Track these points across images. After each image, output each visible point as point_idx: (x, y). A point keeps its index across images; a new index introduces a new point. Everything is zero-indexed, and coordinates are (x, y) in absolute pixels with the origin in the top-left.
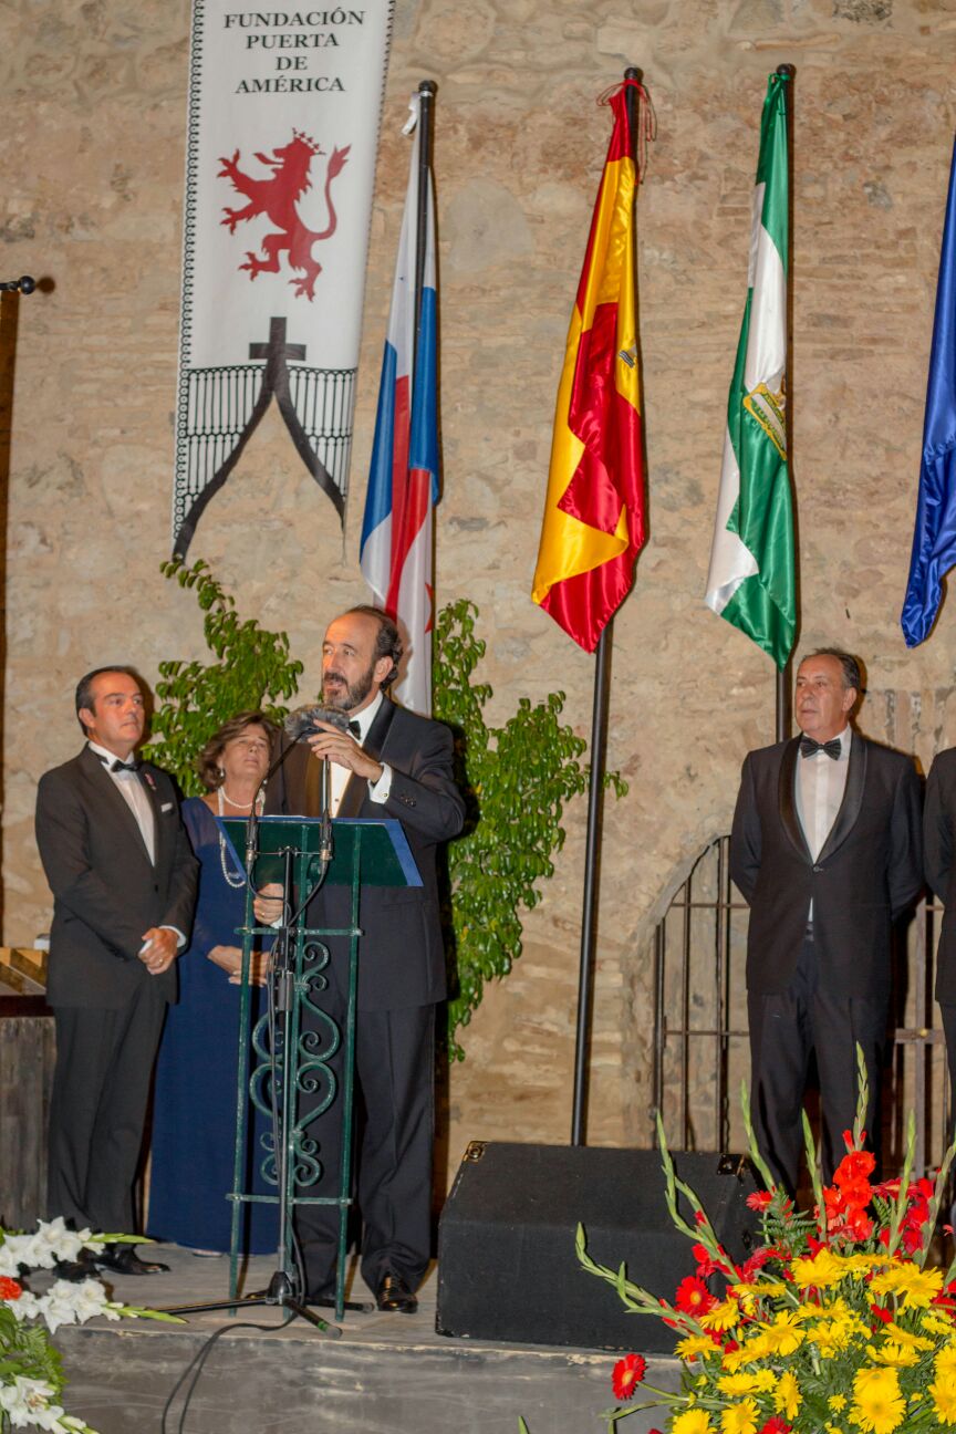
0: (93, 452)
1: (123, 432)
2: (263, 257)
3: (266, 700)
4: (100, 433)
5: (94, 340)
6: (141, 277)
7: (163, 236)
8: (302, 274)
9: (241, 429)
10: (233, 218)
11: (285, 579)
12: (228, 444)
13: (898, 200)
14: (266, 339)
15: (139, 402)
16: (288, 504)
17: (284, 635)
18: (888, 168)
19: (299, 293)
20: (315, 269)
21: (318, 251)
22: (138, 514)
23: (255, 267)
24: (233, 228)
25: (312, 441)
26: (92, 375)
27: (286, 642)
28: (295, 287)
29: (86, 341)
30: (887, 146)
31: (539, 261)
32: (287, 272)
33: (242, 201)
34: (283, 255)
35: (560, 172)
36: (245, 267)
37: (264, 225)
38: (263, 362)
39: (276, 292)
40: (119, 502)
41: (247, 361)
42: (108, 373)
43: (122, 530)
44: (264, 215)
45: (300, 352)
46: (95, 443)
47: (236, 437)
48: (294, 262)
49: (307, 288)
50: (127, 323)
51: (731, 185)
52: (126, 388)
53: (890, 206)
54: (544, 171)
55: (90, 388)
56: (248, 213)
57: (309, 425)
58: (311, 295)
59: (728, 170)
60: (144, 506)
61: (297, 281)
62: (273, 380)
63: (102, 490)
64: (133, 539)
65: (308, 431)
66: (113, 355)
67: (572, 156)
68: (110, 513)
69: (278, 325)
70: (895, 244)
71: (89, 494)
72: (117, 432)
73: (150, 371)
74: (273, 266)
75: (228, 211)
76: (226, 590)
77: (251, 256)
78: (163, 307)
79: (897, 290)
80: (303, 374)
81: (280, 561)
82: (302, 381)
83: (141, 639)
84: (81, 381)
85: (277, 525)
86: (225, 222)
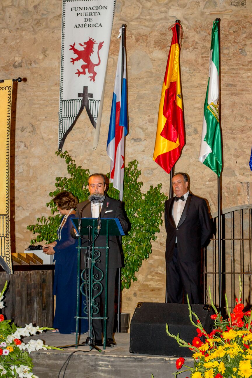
0: (38, 123)
1: (46, 117)
2: (81, 71)
3: (84, 187)
4: (40, 118)
5: (38, 93)
6: (50, 77)
7: (56, 66)
8: (92, 75)
9: (76, 116)
10: (73, 61)
11: (89, 155)
12: (72, 120)
13: (248, 53)
14: (82, 92)
15: (50, 109)
16: (89, 135)
17: (88, 170)
18: (245, 45)
19: (91, 80)
20: (95, 74)
21: (96, 69)
22: (50, 139)
23: (79, 73)
24: (73, 63)
25: (95, 119)
26: (37, 102)
28: (90, 78)
29: (36, 93)
30: (245, 39)
31: (154, 71)
33: (76, 56)
34: (87, 70)
35: (159, 47)
36: (77, 73)
37: (81, 62)
38: (82, 98)
39: (85, 80)
40: (45, 135)
41: (77, 98)
42: (42, 102)
43: (46, 143)
44: (81, 59)
45: (91, 95)
46: (39, 120)
47: (75, 118)
48: (89, 72)
49: (93, 79)
50: (47, 89)
51: (204, 50)
52: (46, 106)
53: (246, 55)
54: (155, 47)
55: (37, 106)
56: (77, 59)
57: (94, 115)
58: (94, 80)
59: (203, 46)
60: (52, 137)
61: (90, 77)
62: (84, 103)
63: (40, 132)
64: (49, 145)
65: (94, 116)
66: (43, 97)
67: (162, 43)
68: (43, 139)
69: (85, 88)
70: (248, 65)
71: (37, 134)
72: (44, 117)
73: (53, 101)
74: (84, 73)
75: (72, 59)
76: (73, 158)
77: (78, 70)
78: (56, 85)
79: (248, 77)
80: (92, 101)
81: (87, 151)
82: (92, 103)
83: (51, 171)
84: (35, 104)
85: (86, 141)
86: (71, 62)
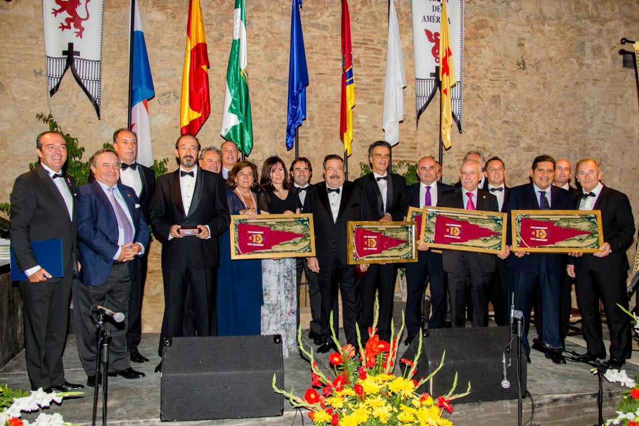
0: (7, 80)
1: (18, 75)
2: (65, 24)
3: (73, 159)
4: (10, 74)
5: (7, 45)
6: (23, 27)
7: (31, 15)
8: (78, 30)
9: (60, 77)
10: (56, 12)
11: (74, 122)
12: (56, 81)
13: (255, 26)
14: (67, 49)
15: (24, 65)
16: (74, 99)
17: (77, 139)
18: (252, 17)
19: (77, 36)
20: (82, 29)
21: (83, 24)
22: (24, 100)
23: (63, 27)
24: (56, 16)
25: (82, 80)
26: (7, 56)
27: (77, 141)
28: (76, 34)
29: (5, 45)
30: (252, 11)
31: (153, 33)
32: (73, 29)
33: (58, 7)
34: (72, 24)
35: (158, 8)
36: (60, 27)
37: (65, 15)
38: (66, 56)
39: (70, 35)
40: (17, 96)
41: (61, 56)
42: (12, 56)
43: (18, 105)
44: (65, 12)
45: (78, 54)
46: (8, 78)
47: (59, 79)
48: (75, 26)
49: (80, 35)
50: (19, 41)
51: (208, 17)
52: (19, 61)
53: (253, 27)
54: (153, 7)
55: (6, 60)
56: (60, 11)
57: (81, 75)
58: (81, 37)
59: (207, 13)
60: (26, 98)
61: (77, 32)
62: (70, 62)
63: (11, 92)
64: (22, 108)
65: (81, 77)
66: (14, 51)
67: (162, 4)
68: (14, 99)
69: (71, 45)
70: (254, 38)
71: (7, 93)
72: (16, 74)
73: (27, 57)
74: (69, 27)
75: (54, 10)
76: (58, 125)
77: (62, 24)
78: (31, 37)
79: (255, 51)
80: (79, 60)
81: (72, 117)
82: (79, 62)
83: (26, 139)
84: (3, 58)
85: (70, 106)
86: (53, 13)
